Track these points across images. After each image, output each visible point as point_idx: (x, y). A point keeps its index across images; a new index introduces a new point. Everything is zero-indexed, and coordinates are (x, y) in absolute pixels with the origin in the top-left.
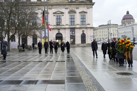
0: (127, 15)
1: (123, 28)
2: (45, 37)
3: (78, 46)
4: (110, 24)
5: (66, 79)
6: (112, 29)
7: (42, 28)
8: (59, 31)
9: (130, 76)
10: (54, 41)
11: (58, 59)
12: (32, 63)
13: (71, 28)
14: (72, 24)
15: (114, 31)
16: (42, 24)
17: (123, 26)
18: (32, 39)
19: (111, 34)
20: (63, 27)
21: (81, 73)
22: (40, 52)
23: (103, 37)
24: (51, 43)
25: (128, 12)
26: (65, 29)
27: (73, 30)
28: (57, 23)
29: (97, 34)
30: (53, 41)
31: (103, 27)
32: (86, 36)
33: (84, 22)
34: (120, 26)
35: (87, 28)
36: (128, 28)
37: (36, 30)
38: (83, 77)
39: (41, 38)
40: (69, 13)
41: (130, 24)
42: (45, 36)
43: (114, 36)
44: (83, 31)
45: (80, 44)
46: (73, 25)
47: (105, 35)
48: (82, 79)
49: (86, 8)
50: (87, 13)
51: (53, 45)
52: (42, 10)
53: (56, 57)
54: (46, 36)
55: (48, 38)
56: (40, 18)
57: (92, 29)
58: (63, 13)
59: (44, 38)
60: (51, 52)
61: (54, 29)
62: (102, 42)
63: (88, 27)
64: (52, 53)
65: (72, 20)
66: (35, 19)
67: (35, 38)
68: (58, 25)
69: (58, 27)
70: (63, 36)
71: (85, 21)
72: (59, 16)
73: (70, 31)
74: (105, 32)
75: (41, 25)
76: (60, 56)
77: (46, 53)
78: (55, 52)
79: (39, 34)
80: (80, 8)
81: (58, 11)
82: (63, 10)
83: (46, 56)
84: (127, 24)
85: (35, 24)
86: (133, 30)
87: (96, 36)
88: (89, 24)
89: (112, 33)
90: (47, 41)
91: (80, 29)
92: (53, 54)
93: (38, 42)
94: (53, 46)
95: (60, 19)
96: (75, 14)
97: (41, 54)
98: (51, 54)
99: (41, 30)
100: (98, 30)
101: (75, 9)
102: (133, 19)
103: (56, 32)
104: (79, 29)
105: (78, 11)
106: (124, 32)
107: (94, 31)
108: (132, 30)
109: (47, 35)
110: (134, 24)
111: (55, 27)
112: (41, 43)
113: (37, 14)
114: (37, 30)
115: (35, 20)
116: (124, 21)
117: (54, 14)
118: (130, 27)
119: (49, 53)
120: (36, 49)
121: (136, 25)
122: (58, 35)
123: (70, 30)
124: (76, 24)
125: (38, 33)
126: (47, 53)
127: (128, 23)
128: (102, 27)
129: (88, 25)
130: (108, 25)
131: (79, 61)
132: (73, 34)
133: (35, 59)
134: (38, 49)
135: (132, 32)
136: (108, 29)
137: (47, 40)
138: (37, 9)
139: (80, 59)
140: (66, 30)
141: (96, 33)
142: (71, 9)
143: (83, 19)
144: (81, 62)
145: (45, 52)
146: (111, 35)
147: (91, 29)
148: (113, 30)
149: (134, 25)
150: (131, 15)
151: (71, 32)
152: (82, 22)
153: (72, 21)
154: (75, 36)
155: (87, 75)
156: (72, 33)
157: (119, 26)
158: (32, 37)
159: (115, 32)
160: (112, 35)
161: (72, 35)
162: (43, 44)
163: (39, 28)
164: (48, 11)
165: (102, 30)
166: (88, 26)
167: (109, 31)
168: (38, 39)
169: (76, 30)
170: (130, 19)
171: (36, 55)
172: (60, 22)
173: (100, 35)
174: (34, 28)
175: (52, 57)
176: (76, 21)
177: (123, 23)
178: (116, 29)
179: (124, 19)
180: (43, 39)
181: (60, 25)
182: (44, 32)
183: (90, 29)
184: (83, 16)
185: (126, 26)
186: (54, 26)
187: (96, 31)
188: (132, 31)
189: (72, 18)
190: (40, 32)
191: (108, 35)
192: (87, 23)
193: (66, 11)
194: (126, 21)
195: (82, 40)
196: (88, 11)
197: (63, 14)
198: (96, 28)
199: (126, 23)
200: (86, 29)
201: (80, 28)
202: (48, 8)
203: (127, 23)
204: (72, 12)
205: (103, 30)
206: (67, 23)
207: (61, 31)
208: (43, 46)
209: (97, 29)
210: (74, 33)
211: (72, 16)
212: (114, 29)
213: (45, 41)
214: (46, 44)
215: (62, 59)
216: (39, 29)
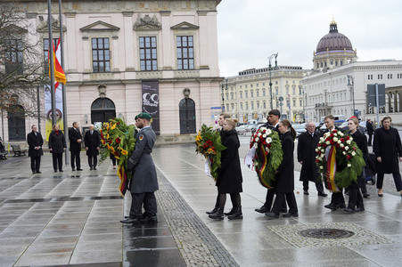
0: (333, 35)
1: (318, 78)
2: (54, 115)
3: (171, 142)
4: (276, 68)
5: (125, 258)
6: (283, 82)
7: (44, 83)
8: (103, 90)
9: (344, 240)
10: (84, 128)
11: (99, 188)
12: (6, 206)
13: (144, 82)
14: (149, 68)
15: (291, 89)
16: (41, 68)
17: (319, 71)
18: (6, 121)
19: (281, 99)
20: (117, 77)
21: (178, 236)
22: (36, 168)
23: (255, 110)
24: (74, 133)
25: (333, 27)
26: (122, 83)
27: (150, 86)
28: (96, 64)
29: (233, 101)
30: (81, 125)
31: (254, 77)
32: (196, 108)
33: (188, 59)
34: (309, 73)
35: (198, 80)
36: (334, 79)
37: (20, 91)
38: (187, 250)
39: (39, 117)
40: (137, 28)
41: (342, 64)
42: (52, 110)
43: (288, 105)
44: (187, 91)
45: (176, 136)
46: (152, 70)
47: (261, 104)
48: (184, 255)
49: (195, 13)
50: (198, 28)
51: (80, 140)
52: (41, 18)
53: (92, 181)
54: (58, 110)
55: (63, 115)
56: (36, 48)
57: (217, 84)
58: (114, 29)
59: (48, 118)
60: (73, 166)
61: (83, 84)
62: (250, 127)
63: (201, 76)
64: (79, 169)
65: (148, 52)
66: (17, 50)
67: (17, 118)
68: (97, 70)
69: (100, 77)
70: (118, 110)
71: (191, 56)
72: (100, 41)
73: (140, 92)
74: (261, 92)
75: (40, 71)
76: (106, 178)
77: (56, 171)
78: (90, 165)
79: (31, 104)
80: (173, 13)
81: (100, 23)
82: (115, 18)
83: (57, 179)
84: (331, 66)
85: (16, 67)
86: (351, 85)
87: (230, 106)
88: (206, 68)
89: (285, 96)
90: (62, 128)
91: (174, 83)
92: (82, 174)
93: (28, 131)
94: (79, 144)
95: (104, 49)
96: (156, 32)
97: (38, 172)
98: (75, 173)
99: (38, 88)
100: (238, 86)
101: (158, 15)
102: (350, 48)
103: (93, 94)
104: (171, 85)
105: (167, 22)
106: (323, 93)
107: (225, 92)
108: (349, 84)
109: (59, 106)
110: (355, 65)
111: (88, 78)
112: (39, 134)
113: (23, 31)
114: (24, 87)
115: (17, 55)
116: (322, 55)
117: (86, 34)
118: (342, 77)
119: (67, 167)
120: (20, 156)
121: (360, 68)
122: (101, 106)
123: (140, 87)
124: (161, 66)
125: (26, 100)
126: (61, 170)
127: (337, 62)
128: (249, 77)
129: (201, 71)
130: (270, 68)
131: (174, 193)
132: (152, 102)
133: (18, 193)
134: (27, 154)
135: (348, 93)
136: (271, 84)
137: (60, 125)
138: (23, 15)
139: (177, 189)
140: (127, 87)
141: (230, 98)
142: (143, 16)
143: (186, 51)
144: (180, 196)
145: (52, 165)
146: (281, 105)
147: (214, 84)
148: (287, 87)
149: (354, 68)
150: (345, 37)
151: (145, 95)
152: (183, 59)
153: (148, 57)
154: (157, 108)
155: (198, 241)
156: (148, 97)
157: (306, 71)
158: (6, 113)
159: (294, 94)
160: (284, 102)
161: (148, 103)
162: (46, 137)
163: (30, 83)
164: (64, 24)
165: (249, 86)
166: (203, 74)
167: (274, 91)
168: (26, 121)
169: (163, 89)
170: (341, 48)
171: (20, 178)
172: (104, 61)
173: (244, 105)
174: (13, 83)
175: (79, 183)
176: (160, 58)
177: (319, 62)
178: (297, 82)
179: (321, 49)
180: (47, 121)
181: (107, 69)
182: (48, 96)
183: (208, 84)
184: (185, 39)
185: (329, 71)
186: (84, 73)
187: (230, 91)
188: (348, 88)
189: (148, 45)
190: (33, 98)
191: (271, 103)
192: (198, 65)
193: (126, 24)
194: (330, 57)
195: (185, 123)
196: (201, 21)
197: (115, 34)
198: (231, 79)
199: (328, 61)
200: (197, 85)
201: (176, 81)
202: (63, 11)
203: (332, 63)
204: (147, 25)
205: (255, 87)
206: (130, 65)
207: (111, 93)
208: (45, 147)
209: (235, 84)
210: (156, 98)
211: (148, 40)
212: (290, 83)
213: (54, 127)
214: (56, 137)
215: (112, 189)
216: (32, 87)
